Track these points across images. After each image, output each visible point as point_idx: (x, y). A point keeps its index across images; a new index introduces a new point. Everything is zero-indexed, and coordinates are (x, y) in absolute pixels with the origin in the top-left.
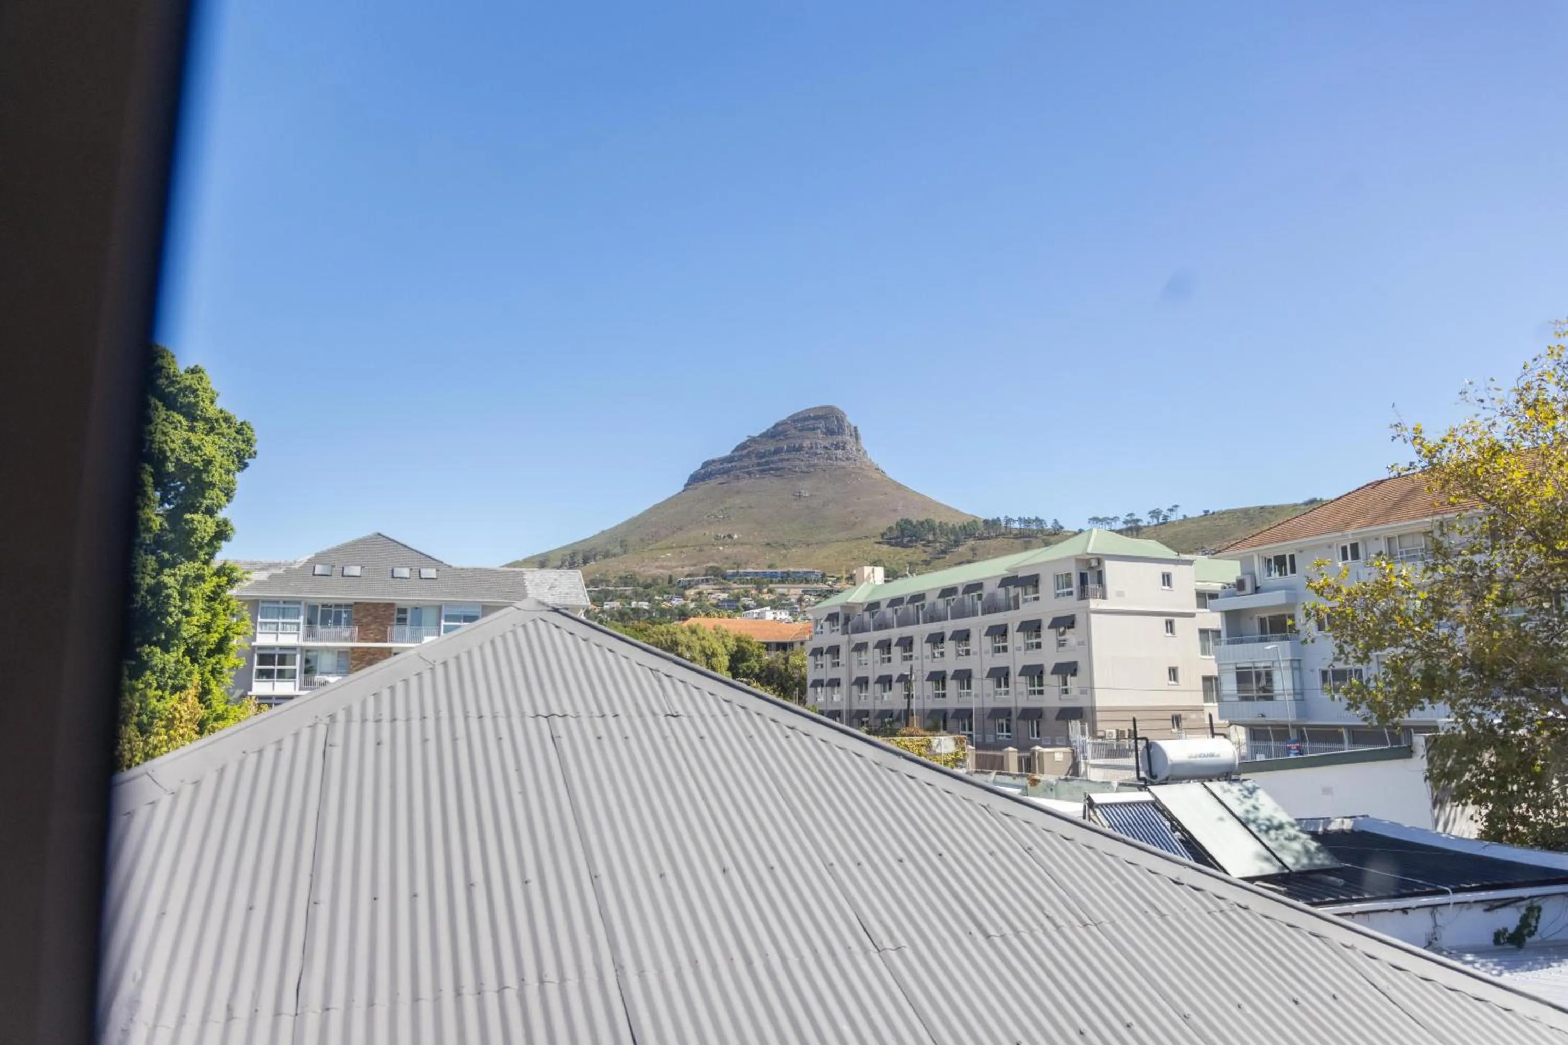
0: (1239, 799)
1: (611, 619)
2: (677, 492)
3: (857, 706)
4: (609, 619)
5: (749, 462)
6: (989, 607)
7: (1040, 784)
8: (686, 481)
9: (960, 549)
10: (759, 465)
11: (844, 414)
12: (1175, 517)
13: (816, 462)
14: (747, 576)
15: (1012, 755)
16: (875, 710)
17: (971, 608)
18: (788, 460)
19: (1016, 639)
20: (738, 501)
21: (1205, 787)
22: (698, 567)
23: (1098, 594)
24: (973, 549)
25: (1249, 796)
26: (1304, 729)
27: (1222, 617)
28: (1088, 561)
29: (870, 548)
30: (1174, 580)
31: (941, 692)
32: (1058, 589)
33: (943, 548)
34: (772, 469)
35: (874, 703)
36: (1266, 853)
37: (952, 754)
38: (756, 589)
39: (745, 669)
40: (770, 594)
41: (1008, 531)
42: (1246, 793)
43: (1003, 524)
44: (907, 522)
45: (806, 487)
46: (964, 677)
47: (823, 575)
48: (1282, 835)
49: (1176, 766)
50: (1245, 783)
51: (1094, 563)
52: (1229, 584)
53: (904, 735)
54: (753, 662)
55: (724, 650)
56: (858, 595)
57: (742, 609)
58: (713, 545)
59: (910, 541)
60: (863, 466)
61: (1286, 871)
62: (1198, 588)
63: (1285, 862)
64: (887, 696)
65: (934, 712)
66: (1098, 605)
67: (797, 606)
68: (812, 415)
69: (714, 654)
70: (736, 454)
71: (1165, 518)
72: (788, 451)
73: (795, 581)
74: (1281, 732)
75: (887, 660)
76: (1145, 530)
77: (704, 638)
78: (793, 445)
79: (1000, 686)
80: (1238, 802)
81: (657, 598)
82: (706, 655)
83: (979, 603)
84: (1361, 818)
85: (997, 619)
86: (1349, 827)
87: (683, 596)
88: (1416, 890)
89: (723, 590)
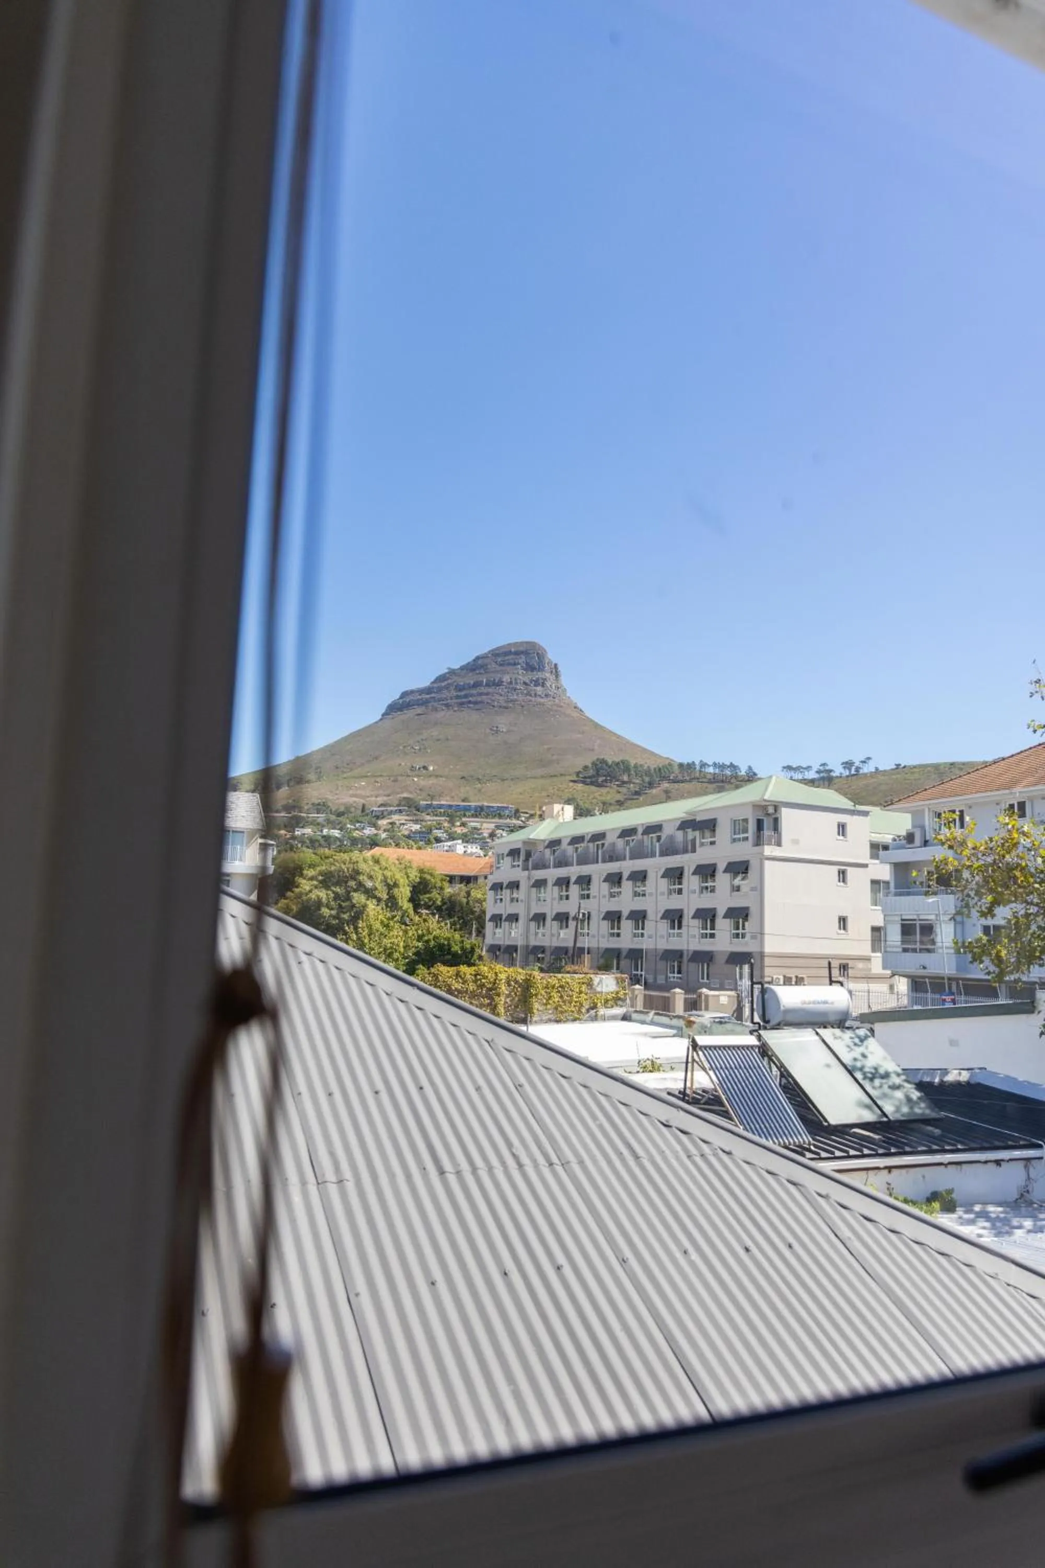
0: (848, 1047)
1: (302, 846)
2: (374, 721)
3: (533, 942)
4: (299, 845)
5: (448, 694)
6: (667, 849)
7: (695, 1026)
8: (383, 711)
9: (654, 791)
10: (458, 697)
11: (545, 651)
12: (867, 769)
13: (515, 697)
14: (440, 808)
15: (679, 996)
16: (550, 947)
17: (650, 850)
18: (487, 694)
19: (692, 882)
20: (435, 733)
21: (817, 1034)
22: (390, 798)
23: (773, 840)
24: (667, 792)
25: (860, 1043)
26: (961, 982)
27: (891, 868)
28: (765, 808)
29: (564, 786)
30: (849, 829)
31: (616, 931)
32: (735, 834)
33: (637, 790)
34: (470, 702)
35: (551, 940)
36: (867, 1101)
37: (612, 993)
38: (449, 822)
39: (427, 900)
40: (462, 828)
41: (702, 775)
42: (857, 1040)
43: (698, 768)
44: (603, 761)
45: (503, 722)
46: (639, 917)
47: (517, 811)
48: (886, 1083)
49: (787, 1011)
50: (857, 1031)
51: (771, 810)
52: (899, 836)
53: (568, 972)
54: (435, 894)
55: (407, 881)
56: (541, 831)
57: (434, 842)
58: (408, 776)
59: (606, 781)
60: (562, 704)
61: (885, 1119)
62: (872, 839)
63: (885, 1110)
64: (563, 933)
65: (608, 950)
66: (772, 852)
67: (488, 840)
68: (513, 650)
69: (396, 885)
70: (435, 685)
71: (857, 769)
72: (488, 685)
73: (489, 815)
74: (938, 985)
75: (564, 898)
76: (836, 781)
77: (386, 868)
78: (492, 679)
79: (674, 928)
80: (848, 1049)
81: (349, 826)
82: (388, 885)
83: (657, 844)
84: (977, 1071)
85: (673, 861)
86: (965, 1079)
87: (375, 825)
88: (1010, 1143)
89: (416, 822)
